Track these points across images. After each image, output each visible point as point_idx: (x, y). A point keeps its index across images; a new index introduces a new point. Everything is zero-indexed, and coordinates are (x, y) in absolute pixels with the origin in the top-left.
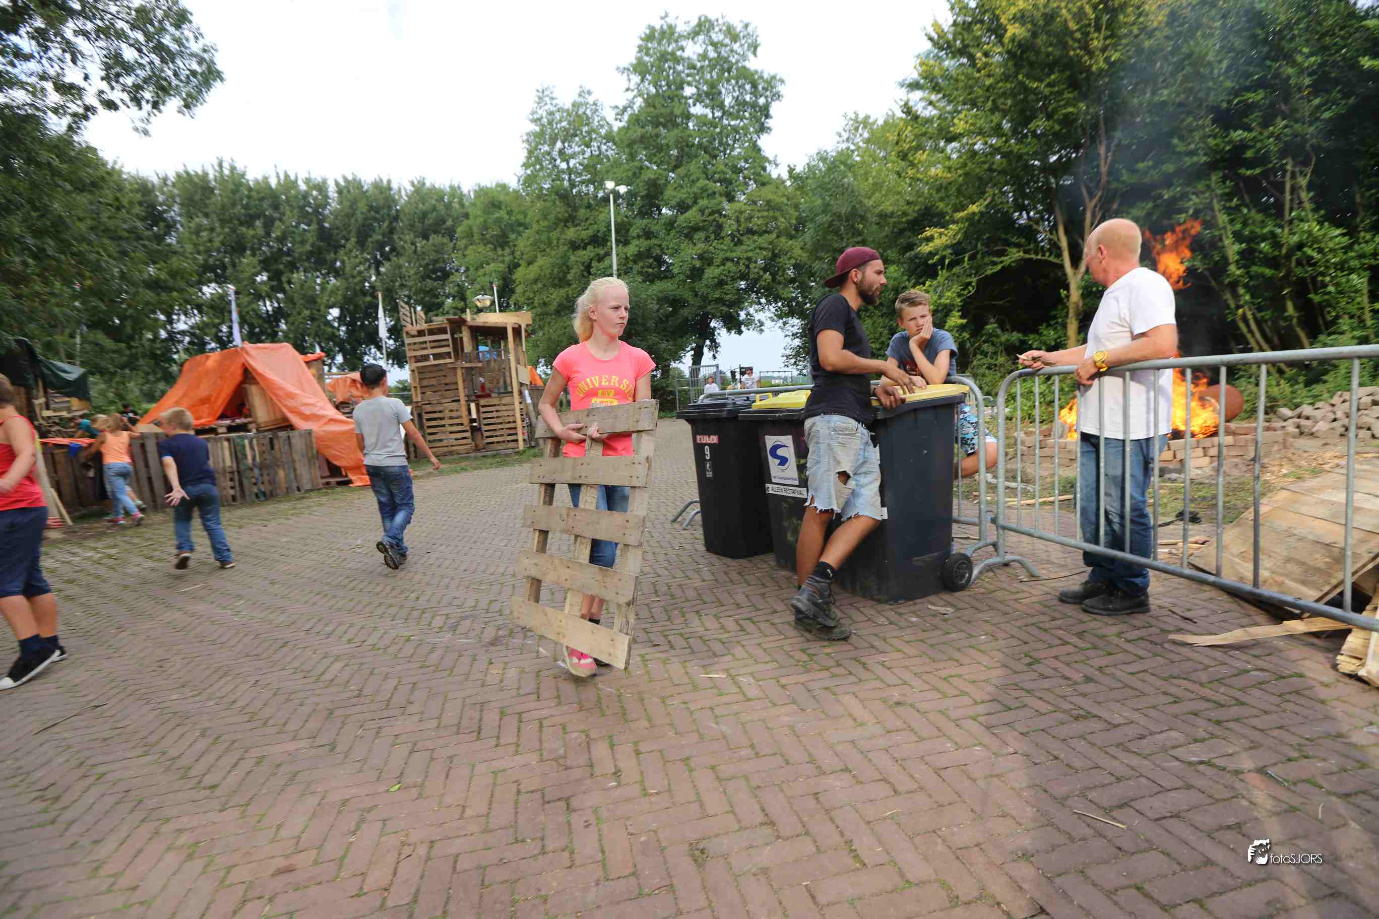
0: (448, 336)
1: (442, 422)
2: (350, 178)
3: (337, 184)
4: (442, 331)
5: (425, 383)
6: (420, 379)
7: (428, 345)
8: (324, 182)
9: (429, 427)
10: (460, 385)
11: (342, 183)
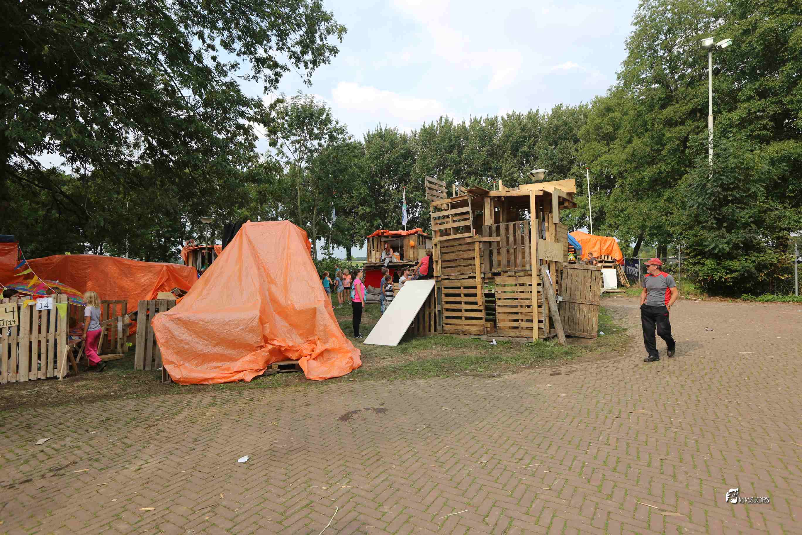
0: (468, 209)
1: (457, 299)
2: (511, 113)
3: (503, 119)
4: (464, 204)
5: (447, 257)
6: (442, 253)
7: (450, 219)
8: (496, 118)
9: (447, 303)
10: (477, 261)
11: (505, 117)
